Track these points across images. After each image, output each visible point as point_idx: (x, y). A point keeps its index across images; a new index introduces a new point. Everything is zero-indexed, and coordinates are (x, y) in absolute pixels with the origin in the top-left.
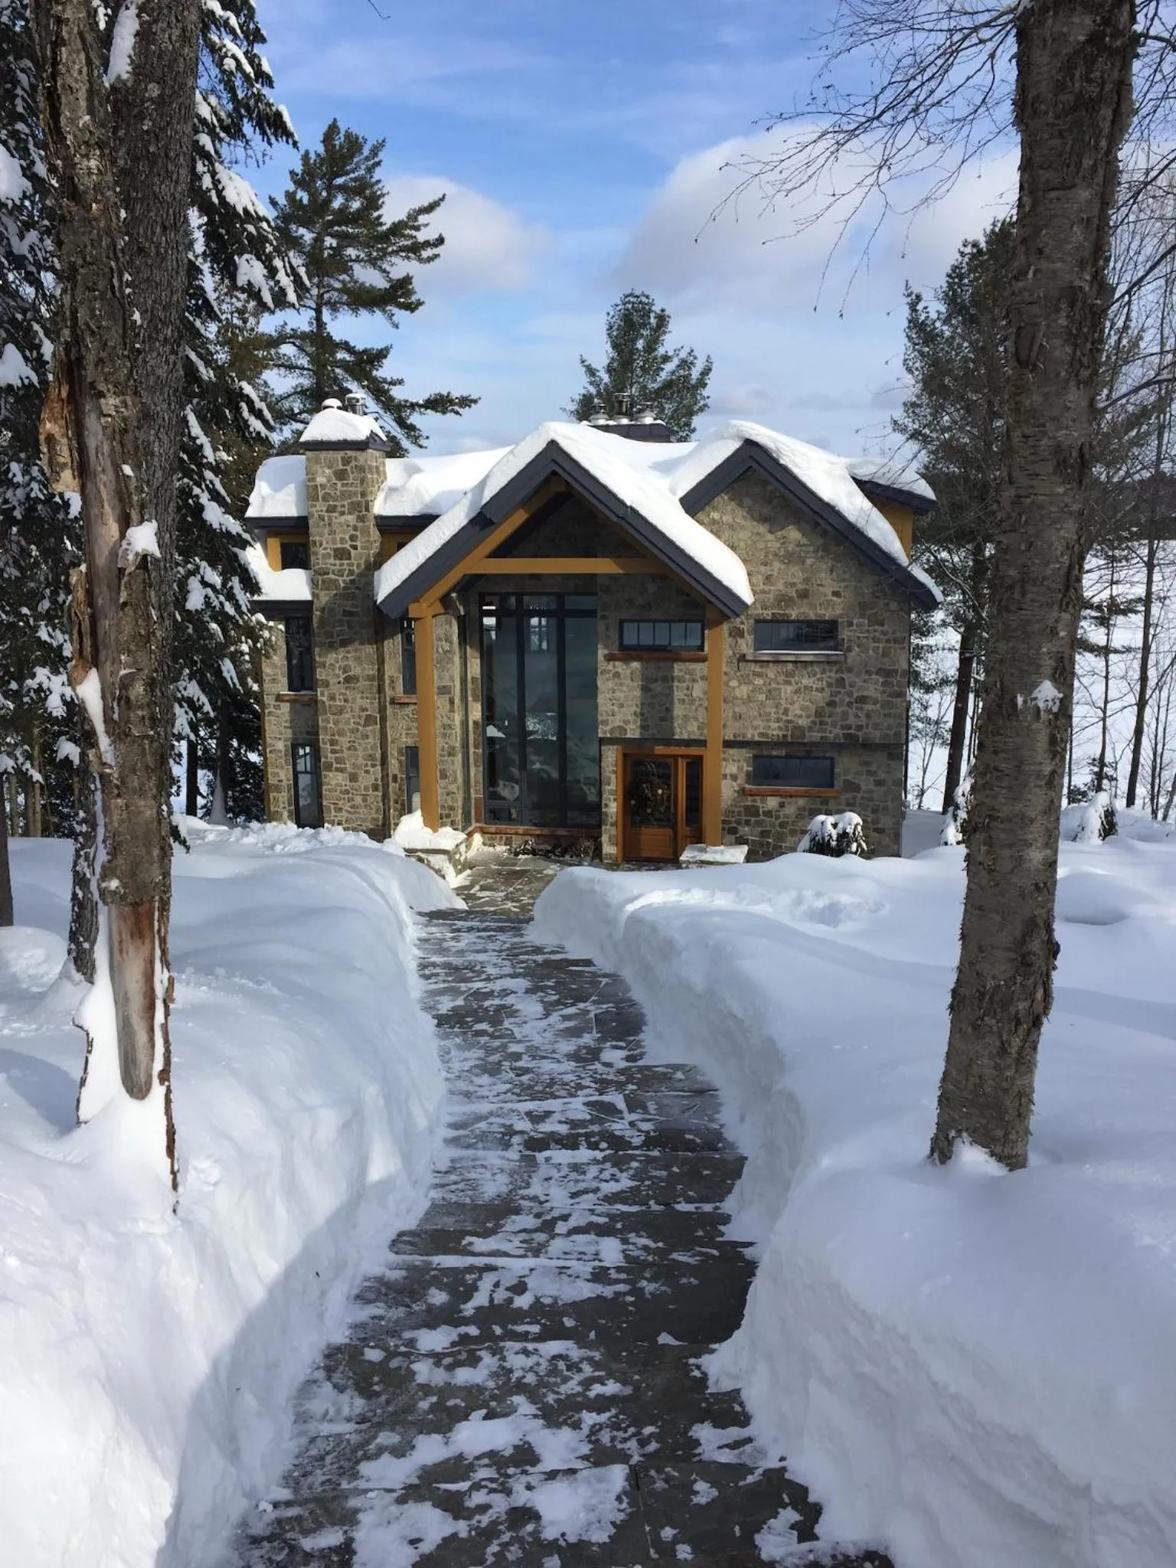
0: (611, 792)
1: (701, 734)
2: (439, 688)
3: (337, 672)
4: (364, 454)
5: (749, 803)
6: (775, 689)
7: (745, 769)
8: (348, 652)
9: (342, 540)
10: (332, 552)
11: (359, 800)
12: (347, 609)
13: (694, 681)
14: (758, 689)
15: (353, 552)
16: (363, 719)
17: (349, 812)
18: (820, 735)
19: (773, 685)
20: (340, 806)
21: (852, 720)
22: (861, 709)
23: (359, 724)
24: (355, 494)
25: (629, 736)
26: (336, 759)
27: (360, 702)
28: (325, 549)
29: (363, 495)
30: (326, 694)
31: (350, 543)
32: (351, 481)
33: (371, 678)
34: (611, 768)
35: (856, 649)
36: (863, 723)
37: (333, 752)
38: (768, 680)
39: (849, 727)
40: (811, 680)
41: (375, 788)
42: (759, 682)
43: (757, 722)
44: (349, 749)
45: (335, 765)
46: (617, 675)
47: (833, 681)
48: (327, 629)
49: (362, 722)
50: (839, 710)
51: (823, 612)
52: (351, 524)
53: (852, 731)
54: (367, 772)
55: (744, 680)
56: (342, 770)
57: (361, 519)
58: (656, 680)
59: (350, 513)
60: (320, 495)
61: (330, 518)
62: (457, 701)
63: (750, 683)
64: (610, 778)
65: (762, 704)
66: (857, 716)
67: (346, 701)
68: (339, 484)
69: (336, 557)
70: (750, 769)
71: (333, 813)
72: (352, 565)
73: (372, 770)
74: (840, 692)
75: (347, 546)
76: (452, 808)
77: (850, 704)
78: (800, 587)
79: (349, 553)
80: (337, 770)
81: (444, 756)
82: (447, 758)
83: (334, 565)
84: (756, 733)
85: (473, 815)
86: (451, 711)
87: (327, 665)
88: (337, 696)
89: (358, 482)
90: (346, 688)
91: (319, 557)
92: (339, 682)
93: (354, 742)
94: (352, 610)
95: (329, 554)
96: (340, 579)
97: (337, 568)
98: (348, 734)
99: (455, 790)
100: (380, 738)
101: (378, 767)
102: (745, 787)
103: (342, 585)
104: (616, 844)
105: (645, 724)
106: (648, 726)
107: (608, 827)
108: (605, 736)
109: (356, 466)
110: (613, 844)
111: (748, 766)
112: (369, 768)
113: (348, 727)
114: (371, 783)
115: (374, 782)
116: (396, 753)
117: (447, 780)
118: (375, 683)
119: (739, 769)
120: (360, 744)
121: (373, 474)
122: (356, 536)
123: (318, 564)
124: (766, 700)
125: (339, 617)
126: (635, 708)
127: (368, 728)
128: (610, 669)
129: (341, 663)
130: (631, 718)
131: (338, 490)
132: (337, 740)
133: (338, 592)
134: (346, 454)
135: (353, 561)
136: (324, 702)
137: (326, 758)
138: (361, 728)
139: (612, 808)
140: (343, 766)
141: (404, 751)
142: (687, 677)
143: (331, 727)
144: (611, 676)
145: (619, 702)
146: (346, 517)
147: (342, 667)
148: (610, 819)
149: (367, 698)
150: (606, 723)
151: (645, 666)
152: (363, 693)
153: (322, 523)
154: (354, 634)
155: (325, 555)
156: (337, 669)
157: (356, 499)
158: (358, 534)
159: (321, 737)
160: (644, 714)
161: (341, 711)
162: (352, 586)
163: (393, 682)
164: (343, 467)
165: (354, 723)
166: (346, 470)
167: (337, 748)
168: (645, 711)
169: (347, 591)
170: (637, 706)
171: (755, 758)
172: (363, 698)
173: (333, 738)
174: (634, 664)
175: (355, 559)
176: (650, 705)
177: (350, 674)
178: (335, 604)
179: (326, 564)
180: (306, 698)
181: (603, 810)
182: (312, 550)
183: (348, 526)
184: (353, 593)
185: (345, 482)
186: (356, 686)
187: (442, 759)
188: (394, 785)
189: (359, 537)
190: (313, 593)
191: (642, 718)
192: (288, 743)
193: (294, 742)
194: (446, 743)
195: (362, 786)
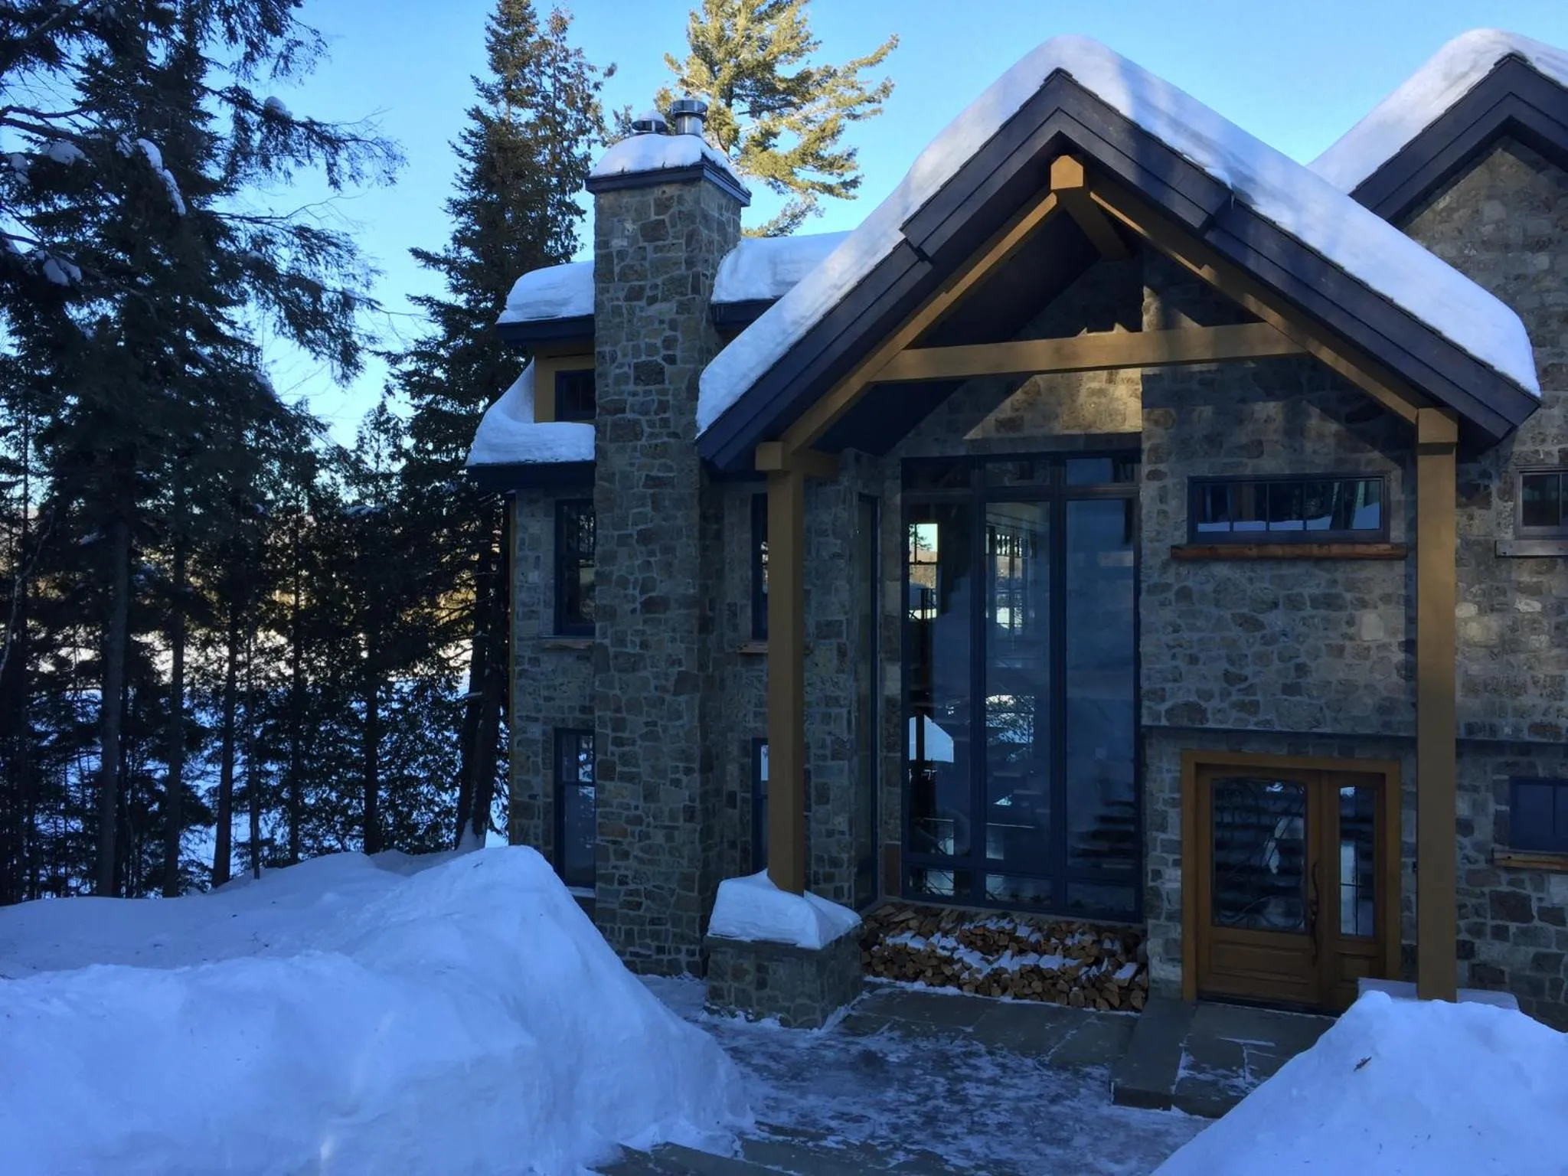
0: (1169, 846)
1: (1386, 725)
2: (818, 625)
3: (630, 591)
4: (697, 190)
5: (1504, 888)
7: (1492, 807)
8: (652, 553)
9: (652, 349)
10: (632, 373)
11: (659, 837)
12: (654, 473)
13: (1363, 604)
14: (1532, 624)
15: (668, 369)
16: (672, 679)
17: (641, 861)
20: (625, 847)
23: (664, 689)
24: (677, 263)
25: (1211, 725)
26: (622, 756)
27: (669, 648)
28: (621, 366)
29: (691, 263)
30: (609, 632)
31: (663, 352)
32: (669, 241)
33: (687, 602)
34: (1167, 795)
37: (618, 742)
38: (1551, 602)
41: (690, 814)
42: (1528, 606)
44: (644, 737)
45: (618, 769)
46: (1184, 594)
48: (617, 511)
49: (671, 687)
52: (667, 318)
54: (677, 783)
55: (1492, 604)
56: (631, 778)
57: (683, 308)
58: (1275, 605)
59: (665, 299)
60: (617, 269)
61: (631, 312)
62: (852, 652)
63: (1502, 609)
64: (1164, 815)
67: (644, 645)
68: (649, 247)
69: (638, 380)
70: (1504, 808)
71: (613, 861)
72: (663, 392)
73: (685, 779)
75: (659, 359)
76: (835, 863)
79: (661, 372)
80: (623, 777)
81: (824, 758)
82: (830, 763)
83: (634, 394)
84: (1524, 724)
85: (881, 878)
86: (840, 671)
87: (614, 577)
88: (629, 637)
89: (683, 241)
90: (645, 622)
91: (610, 381)
92: (634, 611)
93: (655, 724)
94: (661, 474)
95: (626, 376)
96: (643, 419)
97: (640, 398)
98: (645, 709)
99: (844, 827)
100: (702, 718)
101: (696, 775)
102: (1493, 851)
103: (647, 430)
104: (1181, 961)
105: (1247, 699)
106: (1256, 705)
107: (1162, 921)
108: (1156, 723)
109: (680, 212)
110: (1173, 960)
111: (1498, 802)
112: (680, 776)
113: (645, 694)
114: (682, 806)
115: (687, 803)
116: (734, 749)
117: (829, 807)
118: (696, 612)
119: (1478, 807)
120: (665, 729)
121: (710, 229)
122: (675, 339)
123: (607, 393)
124: (1550, 648)
125: (640, 490)
126: (1224, 665)
127: (682, 698)
128: (1169, 581)
129: (637, 575)
130: (1215, 687)
131: (649, 257)
132: (624, 719)
133: (639, 443)
134: (664, 192)
135: (667, 385)
136: (606, 648)
137: (606, 754)
138: (668, 697)
139: (1170, 880)
140: (634, 770)
141: (750, 747)
142: (1348, 596)
143: (614, 695)
144: (1171, 595)
145: (1189, 652)
146: (657, 307)
147: (640, 582)
148: (1166, 903)
149: (682, 641)
150: (1160, 696)
151: (1249, 574)
152: (674, 630)
153: (617, 320)
154: (665, 520)
155: (621, 380)
156: (631, 586)
157: (678, 272)
158: (679, 334)
159: (597, 714)
160: (1246, 679)
161: (634, 665)
162: (665, 431)
163: (735, 615)
164: (657, 217)
165: (656, 688)
166: (664, 221)
167: (625, 735)
168: (1248, 671)
169: (654, 442)
170: (1230, 660)
171: (1516, 782)
172: (673, 640)
173: (619, 715)
174: (1222, 570)
175: (670, 383)
176: (1262, 659)
177: (653, 594)
178: (632, 465)
179: (622, 393)
180: (581, 643)
181: (1151, 884)
182: (599, 369)
183: (662, 322)
184: (664, 443)
185: (660, 243)
186: (662, 616)
187: (821, 763)
188: (730, 811)
189: (681, 340)
190: (597, 448)
191: (1243, 686)
192: (549, 728)
193: (560, 725)
194: (830, 733)
195: (666, 809)
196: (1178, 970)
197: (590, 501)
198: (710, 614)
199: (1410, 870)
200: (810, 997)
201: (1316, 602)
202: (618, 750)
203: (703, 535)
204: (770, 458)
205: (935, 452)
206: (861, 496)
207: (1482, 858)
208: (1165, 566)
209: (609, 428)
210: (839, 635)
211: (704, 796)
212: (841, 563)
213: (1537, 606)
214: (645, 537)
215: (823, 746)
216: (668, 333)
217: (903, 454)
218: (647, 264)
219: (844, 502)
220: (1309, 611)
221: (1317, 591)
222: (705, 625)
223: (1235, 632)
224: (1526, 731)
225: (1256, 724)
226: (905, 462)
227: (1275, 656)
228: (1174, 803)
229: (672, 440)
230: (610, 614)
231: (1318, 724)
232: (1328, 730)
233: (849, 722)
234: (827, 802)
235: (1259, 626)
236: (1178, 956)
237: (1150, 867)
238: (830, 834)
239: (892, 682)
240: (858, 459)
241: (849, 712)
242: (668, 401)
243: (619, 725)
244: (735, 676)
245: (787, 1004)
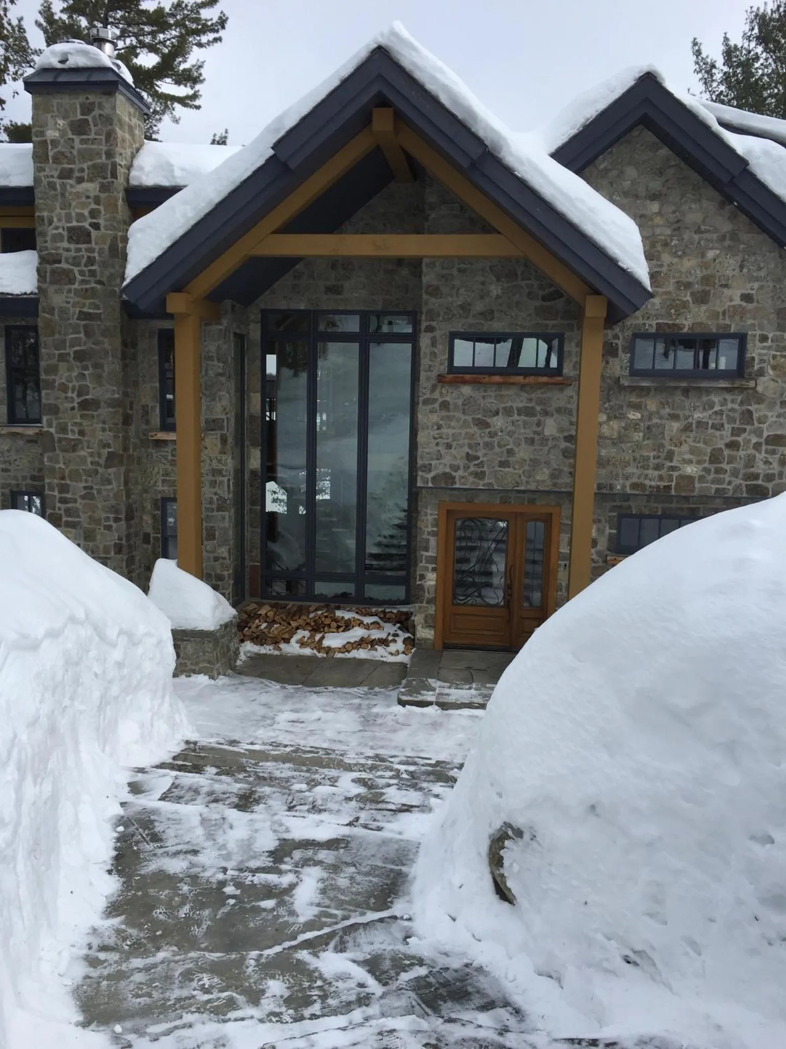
0: (430, 560)
1: (555, 485)
2: (207, 422)
3: (70, 395)
4: (113, 100)
6: (657, 425)
7: (607, 531)
8: (86, 368)
9: (80, 217)
10: (65, 233)
12: (85, 310)
13: (546, 413)
14: (635, 426)
15: (94, 233)
16: (104, 458)
18: (714, 486)
19: (655, 421)
21: (760, 468)
22: (773, 452)
23: (98, 464)
24: (99, 154)
25: (457, 486)
26: (67, 510)
27: (100, 435)
28: (57, 228)
29: (110, 155)
30: (54, 423)
31: (90, 220)
32: (92, 136)
33: (113, 403)
34: (430, 529)
35: (771, 372)
36: (776, 472)
37: (63, 501)
38: (646, 413)
39: (756, 477)
40: (706, 414)
41: (118, 549)
42: (634, 415)
43: (630, 470)
44: (83, 497)
45: (64, 519)
46: (445, 405)
47: (737, 415)
48: (57, 336)
49: (102, 462)
50: (742, 453)
51: (727, 322)
52: (92, 195)
53: (760, 482)
54: (109, 528)
55: (615, 414)
56: (74, 525)
57: (104, 188)
58: (497, 413)
59: (91, 180)
60: (51, 154)
61: (63, 186)
62: (230, 440)
63: (620, 417)
64: (428, 541)
65: (638, 446)
66: (767, 462)
67: (81, 433)
68: (77, 139)
69: (70, 239)
70: (614, 531)
72: (91, 250)
73: (114, 525)
74: (745, 430)
75: (86, 225)
76: (220, 578)
77: (757, 446)
78: (697, 287)
79: (89, 235)
80: (68, 525)
81: (213, 510)
82: (215, 513)
83: (68, 250)
84: (628, 483)
85: (247, 587)
86: (223, 452)
87: (57, 384)
88: (70, 427)
89: (103, 137)
90: (82, 416)
91: (48, 238)
92: (73, 408)
93: (92, 488)
94: (91, 311)
95: (61, 235)
96: (76, 270)
97: (73, 254)
98: (84, 478)
99: (226, 555)
100: (126, 483)
101: (123, 523)
102: (606, 556)
103: (79, 277)
104: (434, 627)
105: (479, 470)
106: (483, 473)
107: (424, 604)
108: (426, 485)
109: (100, 115)
110: (430, 626)
111: (611, 528)
112: (111, 523)
113: (84, 468)
114: (113, 543)
115: (117, 541)
116: (148, 506)
117: (215, 542)
118: (121, 410)
119: (600, 531)
120: (99, 491)
121: (124, 132)
122: (99, 211)
123: (47, 248)
124: (644, 440)
125: (74, 321)
126: (466, 449)
127: (111, 470)
128: (435, 397)
129: (75, 383)
130: (461, 463)
131: (76, 148)
132: (68, 485)
133: (73, 287)
134: (87, 98)
135: (93, 245)
136: (51, 434)
137: (54, 509)
138: (101, 470)
139: (430, 580)
140: (76, 520)
141: (160, 503)
142: (538, 408)
143: (60, 468)
144: (437, 406)
145: (446, 441)
146: (85, 185)
147: (77, 388)
148: (426, 594)
149: (110, 431)
150: (427, 468)
151: (483, 394)
152: (104, 423)
153: (53, 193)
154: (94, 344)
155: (58, 238)
156: (70, 391)
157: (99, 161)
158: (101, 208)
159: (47, 481)
160: (478, 458)
161: (74, 447)
162: (92, 279)
163: (147, 413)
164: (82, 117)
165: (92, 463)
166: (87, 120)
167: (69, 496)
168: (480, 454)
169: (84, 286)
170: (470, 446)
171: (621, 517)
172: (104, 430)
173: (63, 482)
174: (466, 390)
175: (96, 244)
176: (488, 445)
177: (87, 397)
178: (68, 302)
179: (57, 248)
180: (31, 431)
181: (418, 583)
182: (39, 229)
183: (88, 197)
184: (93, 288)
185: (84, 137)
186: (95, 413)
187: (210, 514)
188: (145, 546)
189: (103, 212)
190: (39, 288)
191: (477, 462)
192: (7, 491)
193: (15, 489)
194: (216, 494)
195: (101, 546)
196: (432, 632)
197: (35, 329)
198: (130, 412)
199: (562, 569)
200: (209, 662)
201: (520, 412)
202: (63, 506)
203: (124, 357)
204: (176, 304)
205: (283, 305)
206: (235, 334)
207: (600, 560)
208: (434, 388)
209: (48, 275)
210: (222, 428)
211: (128, 537)
212: (223, 379)
213: (639, 416)
214: (80, 356)
215: (211, 503)
216: (94, 206)
217: (263, 306)
218: (75, 152)
219: (225, 338)
220: (516, 417)
221: (521, 405)
222: (127, 420)
223: (474, 429)
224: (628, 488)
225: (484, 485)
226: (264, 312)
227: (496, 444)
228: (434, 534)
229: (98, 286)
230: (54, 410)
231: (518, 484)
232: (522, 488)
233: (229, 486)
234: (214, 538)
235: (487, 425)
236: (432, 624)
237: (418, 573)
238: (216, 559)
239: (255, 461)
240: (233, 307)
241: (229, 480)
242: (95, 257)
243: (64, 489)
244: (148, 456)
245: (193, 668)
